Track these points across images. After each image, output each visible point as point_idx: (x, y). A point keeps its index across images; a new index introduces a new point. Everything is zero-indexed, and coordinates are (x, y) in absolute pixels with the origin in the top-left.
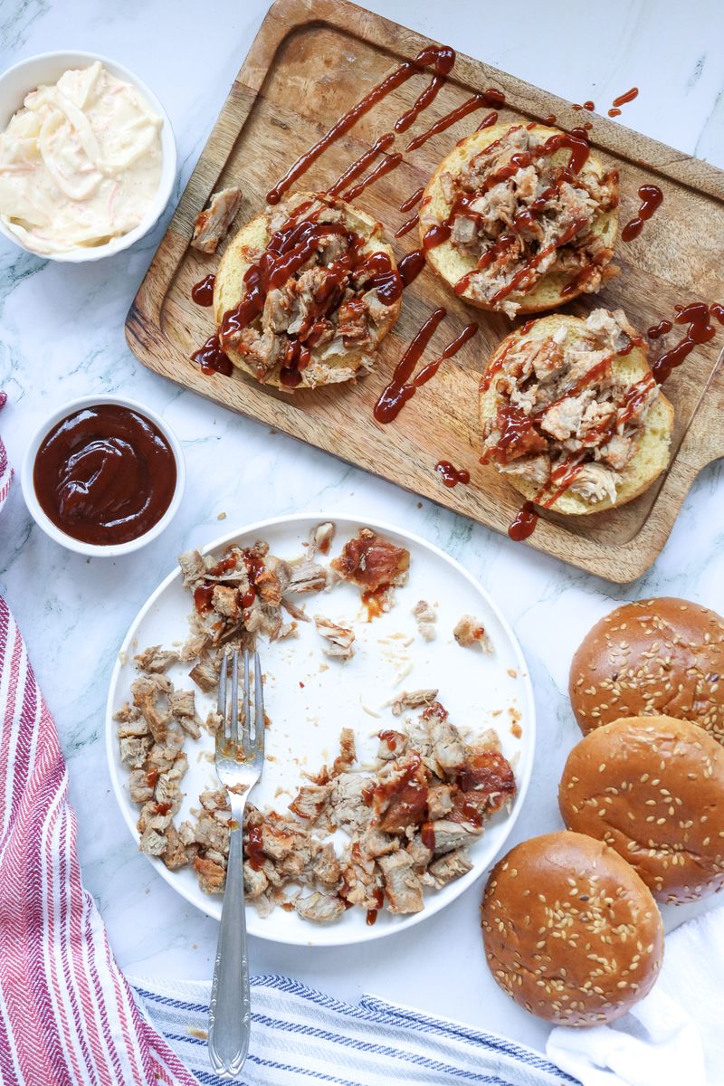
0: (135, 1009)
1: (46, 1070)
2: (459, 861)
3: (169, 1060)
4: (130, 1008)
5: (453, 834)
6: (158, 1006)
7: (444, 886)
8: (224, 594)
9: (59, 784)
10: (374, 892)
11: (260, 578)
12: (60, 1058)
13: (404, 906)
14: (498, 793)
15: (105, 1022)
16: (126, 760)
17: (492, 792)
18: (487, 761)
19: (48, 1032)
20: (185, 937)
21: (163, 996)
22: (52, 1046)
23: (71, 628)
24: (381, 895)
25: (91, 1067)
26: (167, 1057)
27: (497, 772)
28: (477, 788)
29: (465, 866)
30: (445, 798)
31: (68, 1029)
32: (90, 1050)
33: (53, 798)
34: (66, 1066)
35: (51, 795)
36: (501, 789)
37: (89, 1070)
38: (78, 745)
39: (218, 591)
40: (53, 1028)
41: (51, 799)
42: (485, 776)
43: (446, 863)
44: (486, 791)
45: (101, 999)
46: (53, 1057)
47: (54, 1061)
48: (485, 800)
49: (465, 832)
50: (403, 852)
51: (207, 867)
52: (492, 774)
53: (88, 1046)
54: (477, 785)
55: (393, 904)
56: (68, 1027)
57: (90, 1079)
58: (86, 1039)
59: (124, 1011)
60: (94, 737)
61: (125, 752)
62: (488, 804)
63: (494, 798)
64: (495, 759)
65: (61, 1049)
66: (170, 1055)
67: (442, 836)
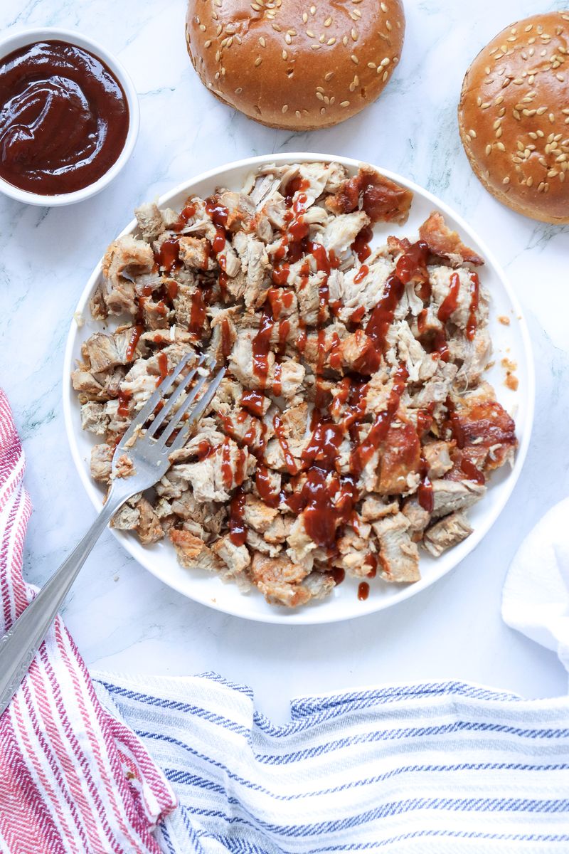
0: (98, 704)
1: (7, 780)
2: (458, 524)
3: (139, 757)
4: (91, 703)
5: (454, 494)
6: (130, 703)
7: (443, 553)
8: (190, 244)
9: (15, 465)
10: (367, 558)
11: (229, 221)
12: (22, 765)
13: (399, 573)
14: (499, 445)
15: (65, 720)
16: (86, 426)
17: (492, 445)
18: (484, 413)
19: (5, 739)
20: (160, 627)
21: (135, 692)
22: (11, 753)
23: (22, 299)
24: (375, 561)
25: (57, 769)
26: (138, 754)
27: (496, 423)
28: (476, 442)
29: (465, 530)
30: (444, 455)
31: (25, 734)
32: (53, 752)
33: (7, 477)
34: (30, 773)
35: (5, 475)
36: (502, 441)
37: (55, 773)
38: (34, 425)
39: (184, 243)
40: (10, 734)
41: (5, 478)
42: (484, 428)
43: (445, 527)
44: (485, 445)
45: (59, 697)
46: (14, 765)
47: (15, 769)
48: (485, 455)
49: (466, 490)
50: (400, 515)
51: (184, 539)
52: (491, 425)
53: (50, 747)
54: (475, 439)
55: (387, 570)
56: (26, 731)
57: (57, 782)
58: (47, 741)
59: (85, 708)
60: (52, 416)
61: (86, 417)
62: (488, 460)
63: (495, 452)
64: (492, 409)
65: (22, 756)
66: (141, 752)
67: (441, 497)
